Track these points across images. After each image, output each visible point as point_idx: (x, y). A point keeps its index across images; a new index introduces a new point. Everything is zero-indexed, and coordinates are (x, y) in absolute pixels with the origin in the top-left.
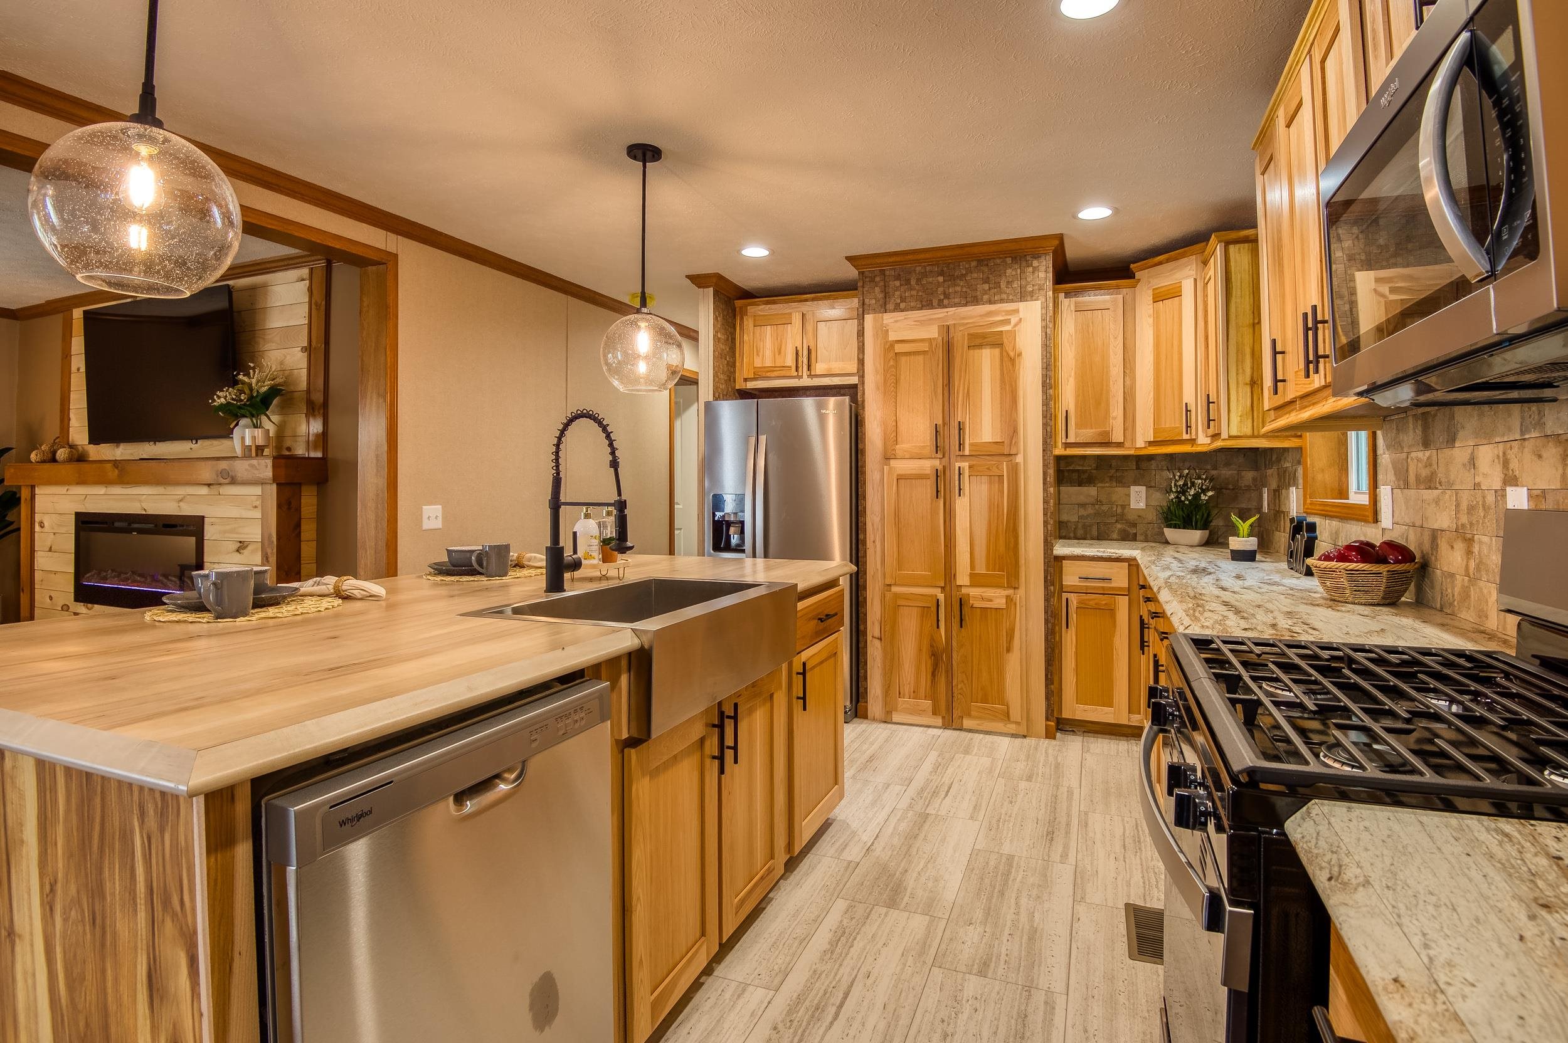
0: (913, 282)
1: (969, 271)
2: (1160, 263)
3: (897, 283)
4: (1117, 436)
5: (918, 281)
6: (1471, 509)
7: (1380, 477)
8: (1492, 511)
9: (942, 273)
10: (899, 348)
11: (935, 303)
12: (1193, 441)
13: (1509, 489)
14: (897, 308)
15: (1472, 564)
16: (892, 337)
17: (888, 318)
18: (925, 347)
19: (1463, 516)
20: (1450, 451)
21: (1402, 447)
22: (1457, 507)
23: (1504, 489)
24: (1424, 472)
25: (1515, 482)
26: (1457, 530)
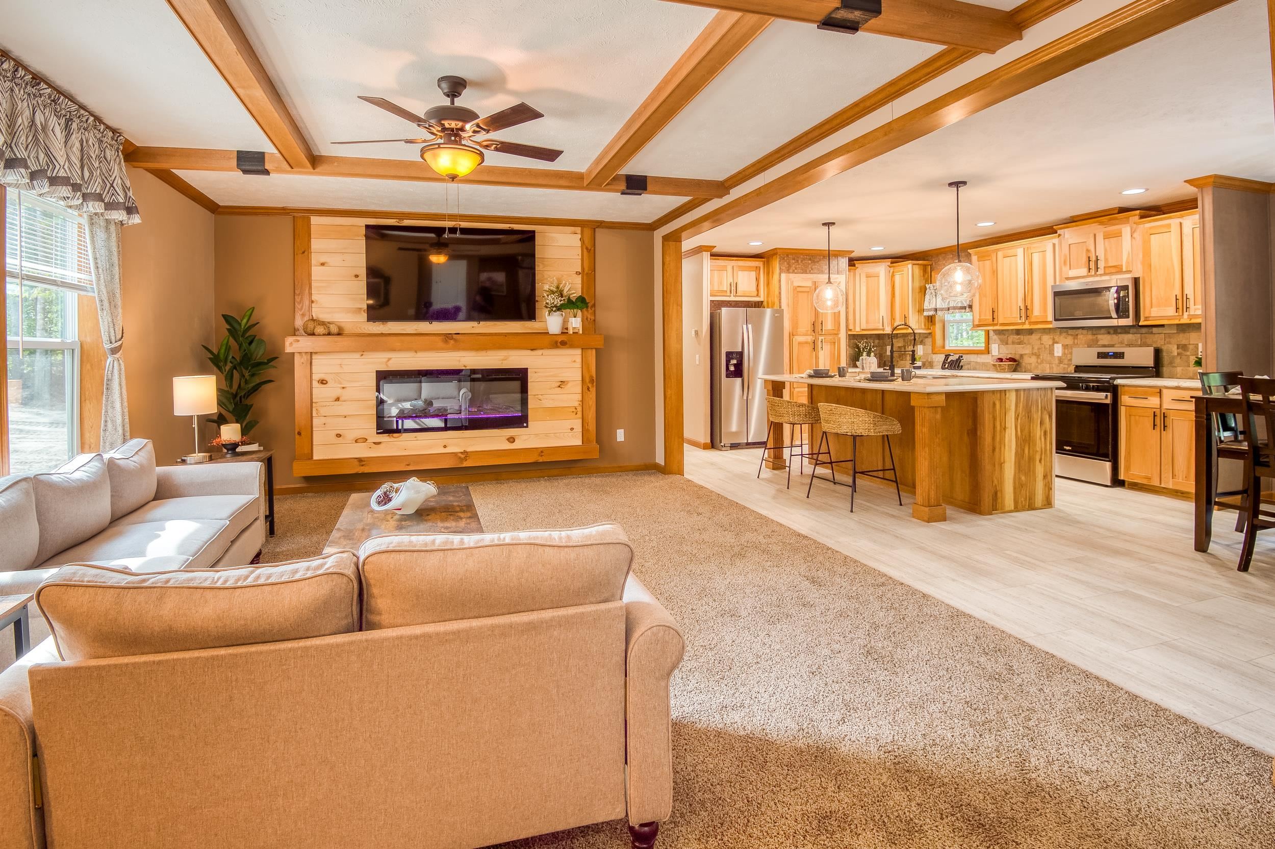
0: (800, 261)
1: (820, 260)
2: (869, 263)
3: (794, 261)
4: (851, 327)
5: (802, 261)
6: (1039, 349)
7: (990, 342)
8: (1048, 349)
9: (810, 259)
10: (799, 289)
11: (808, 272)
12: (883, 330)
13: (1055, 345)
14: (793, 272)
15: (1039, 361)
16: (796, 284)
17: (792, 276)
18: (807, 290)
19: (1036, 351)
20: (1029, 336)
21: (1005, 335)
22: (1033, 348)
23: (1053, 345)
24: (1017, 341)
25: (1057, 343)
26: (1032, 354)
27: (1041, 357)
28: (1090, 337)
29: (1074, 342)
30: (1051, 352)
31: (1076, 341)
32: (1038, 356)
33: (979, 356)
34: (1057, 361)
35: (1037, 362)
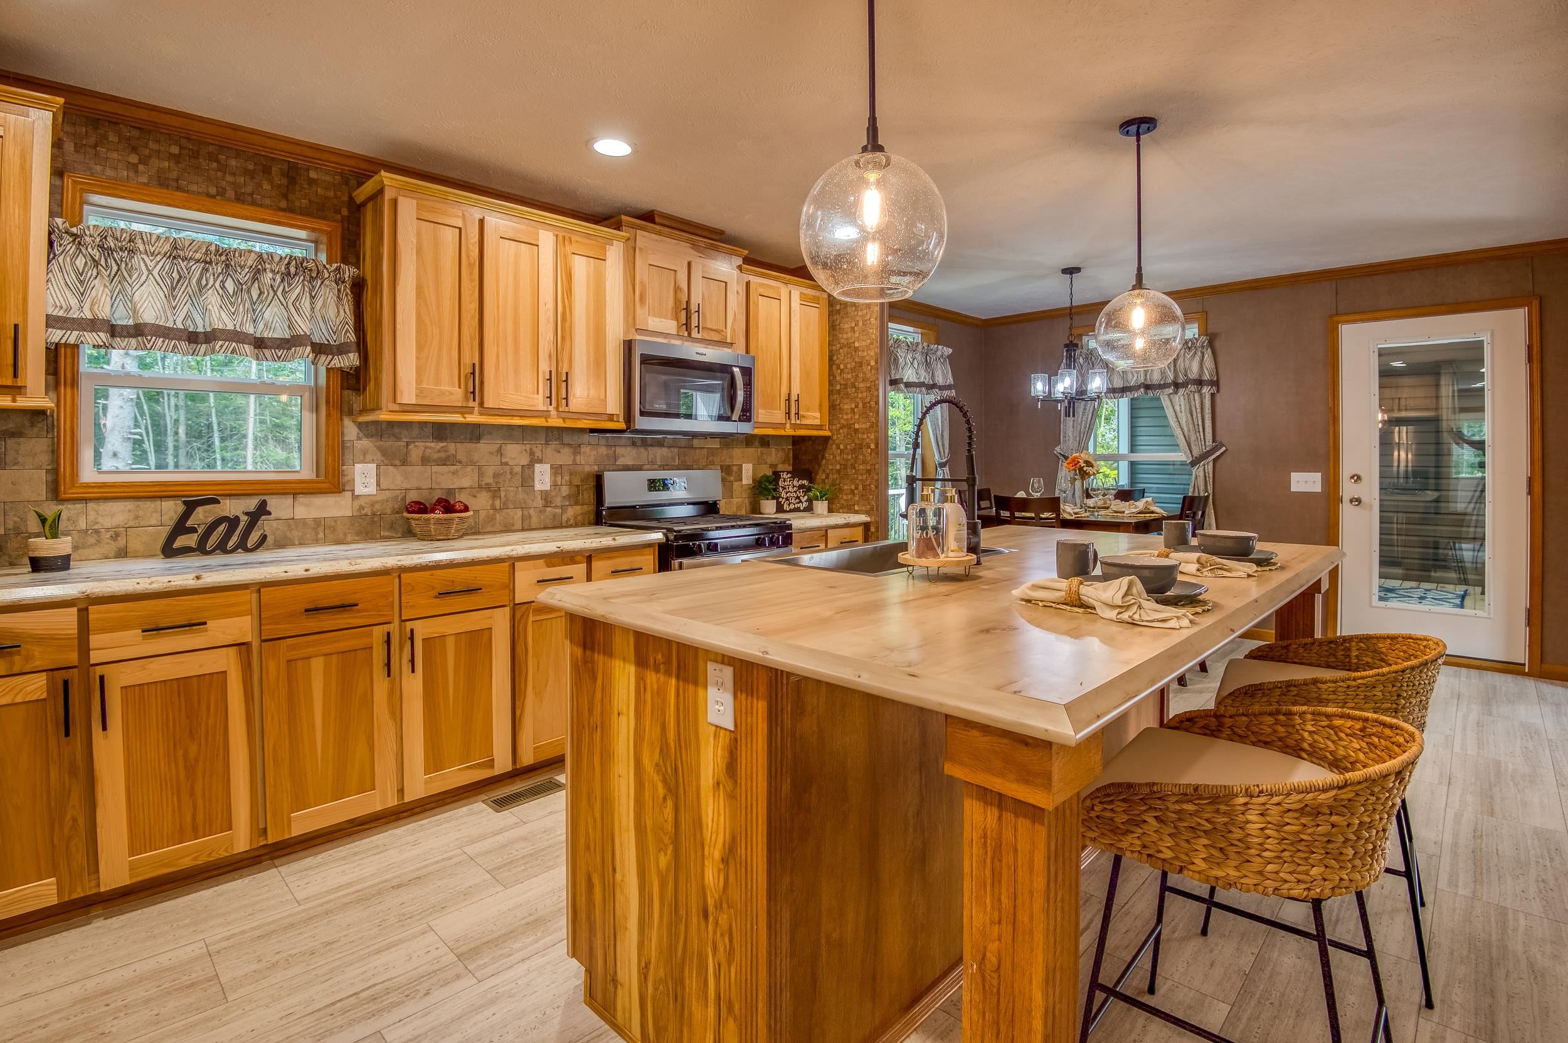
6: (496, 476)
8: (519, 476)
13: (537, 466)
15: (497, 503)
19: (488, 479)
20: (474, 445)
21: (398, 439)
22: (481, 474)
23: (531, 465)
24: (436, 456)
25: (540, 461)
26: (480, 487)
27: (503, 494)
28: (603, 450)
29: (574, 460)
30: (527, 480)
31: (578, 458)
32: (495, 493)
33: (301, 499)
34: (539, 502)
35: (493, 508)
